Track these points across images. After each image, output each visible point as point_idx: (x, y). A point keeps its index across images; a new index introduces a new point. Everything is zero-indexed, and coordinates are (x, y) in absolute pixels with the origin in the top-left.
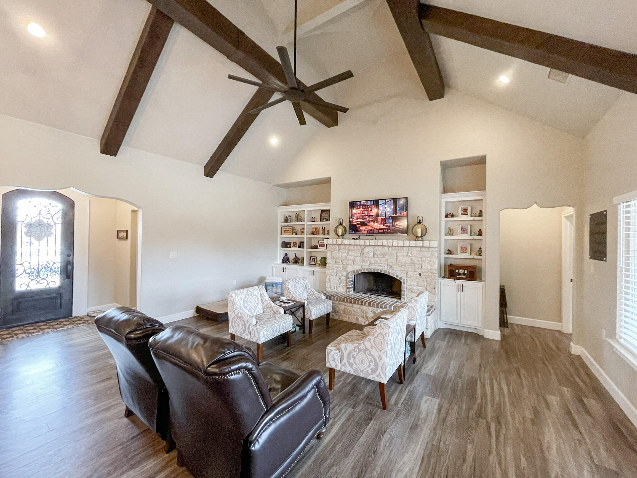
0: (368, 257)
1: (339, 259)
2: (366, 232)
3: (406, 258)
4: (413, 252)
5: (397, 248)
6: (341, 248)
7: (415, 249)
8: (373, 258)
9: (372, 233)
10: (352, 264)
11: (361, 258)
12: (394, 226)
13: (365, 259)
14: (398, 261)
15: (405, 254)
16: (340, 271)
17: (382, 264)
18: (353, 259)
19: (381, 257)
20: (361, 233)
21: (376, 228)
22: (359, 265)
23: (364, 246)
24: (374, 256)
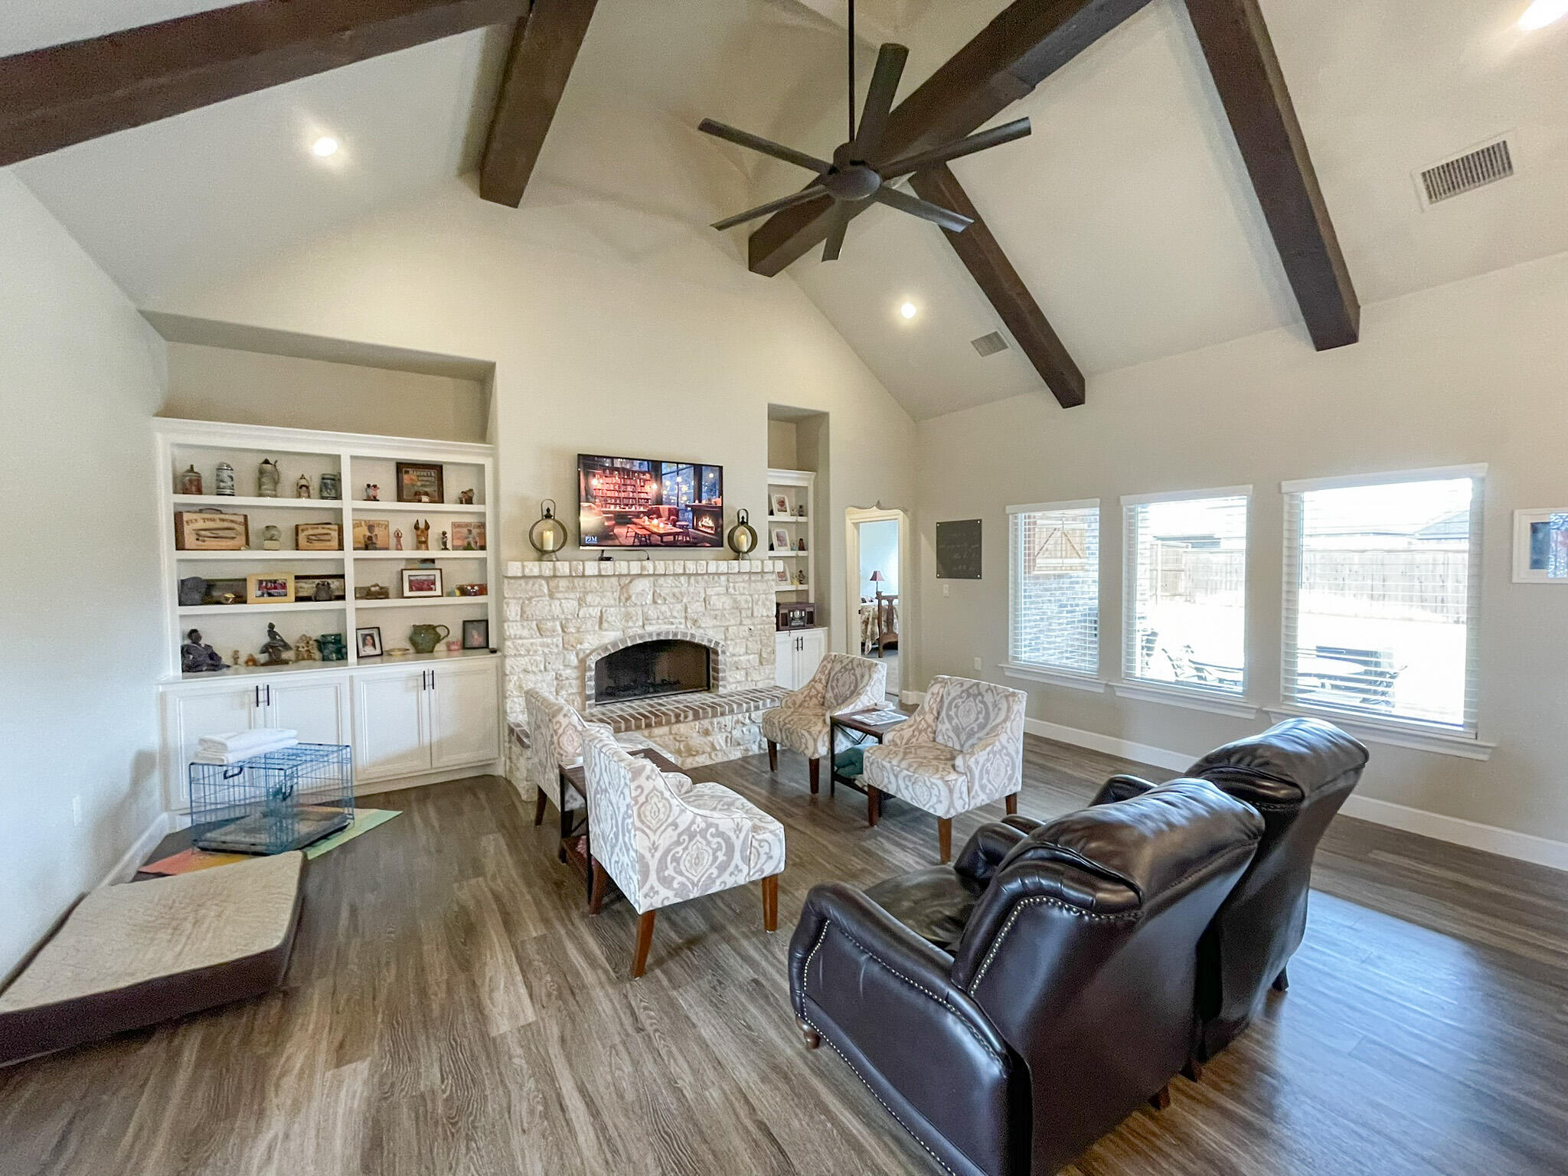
0: (642, 605)
1: (553, 619)
2: (630, 541)
3: (724, 599)
4: (737, 585)
5: (706, 577)
6: (558, 586)
7: (739, 578)
8: (654, 606)
9: (646, 542)
10: (597, 628)
11: (623, 609)
12: (696, 528)
13: (631, 610)
14: (708, 607)
15: (722, 590)
16: (558, 654)
17: (675, 618)
18: (599, 614)
19: (672, 601)
20: (617, 542)
21: (655, 530)
22: (618, 630)
23: (629, 579)
24: (655, 602)
